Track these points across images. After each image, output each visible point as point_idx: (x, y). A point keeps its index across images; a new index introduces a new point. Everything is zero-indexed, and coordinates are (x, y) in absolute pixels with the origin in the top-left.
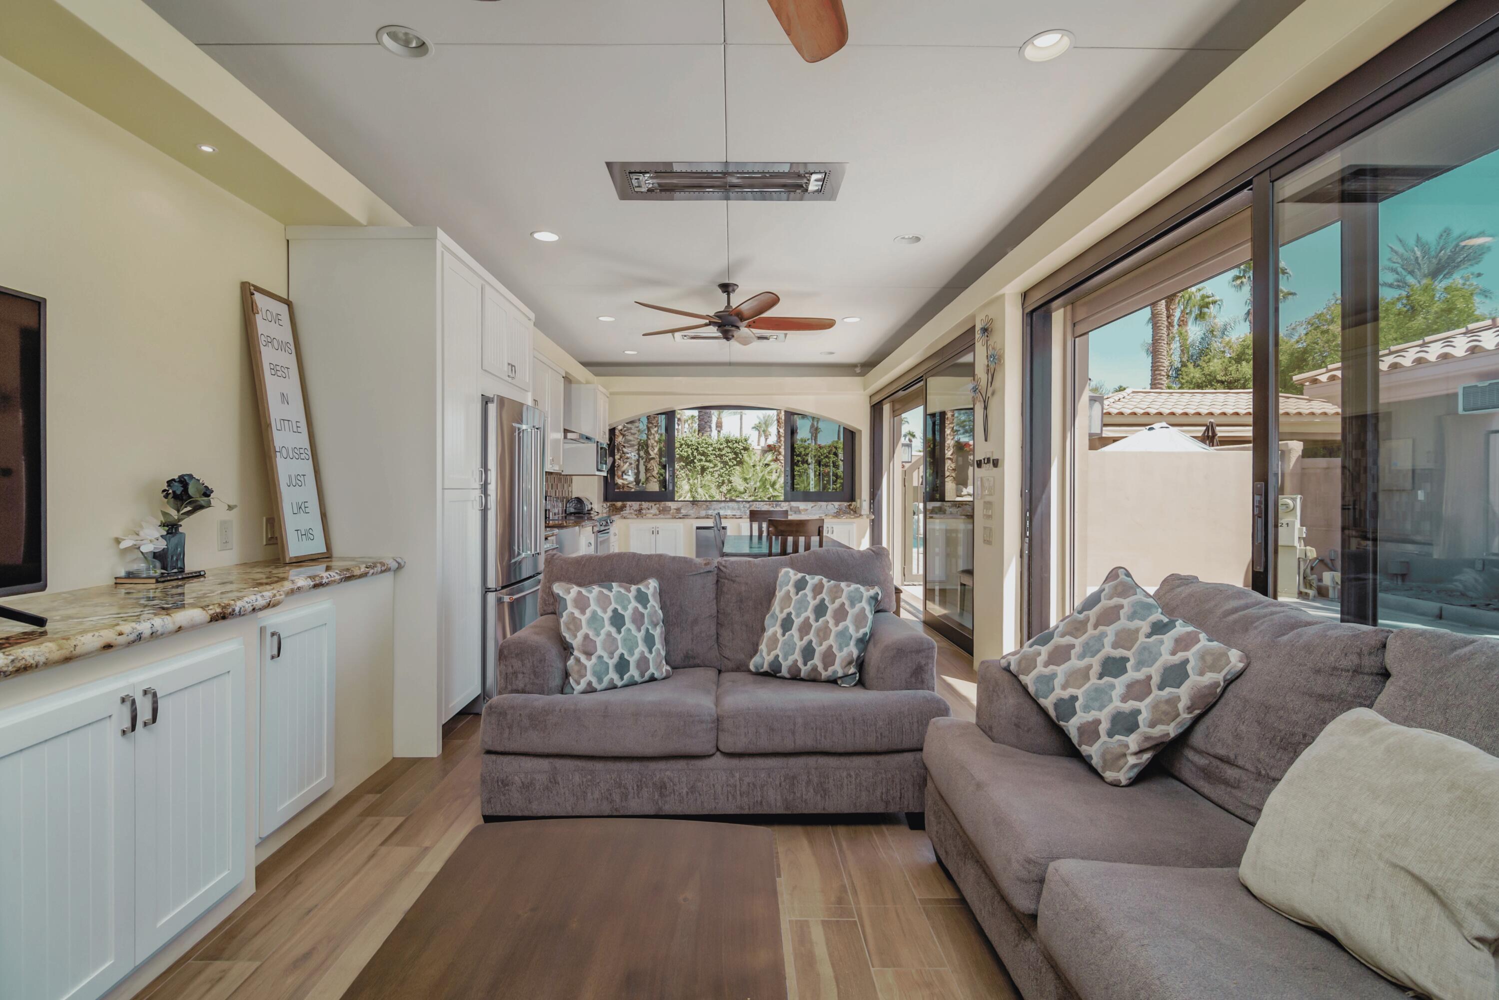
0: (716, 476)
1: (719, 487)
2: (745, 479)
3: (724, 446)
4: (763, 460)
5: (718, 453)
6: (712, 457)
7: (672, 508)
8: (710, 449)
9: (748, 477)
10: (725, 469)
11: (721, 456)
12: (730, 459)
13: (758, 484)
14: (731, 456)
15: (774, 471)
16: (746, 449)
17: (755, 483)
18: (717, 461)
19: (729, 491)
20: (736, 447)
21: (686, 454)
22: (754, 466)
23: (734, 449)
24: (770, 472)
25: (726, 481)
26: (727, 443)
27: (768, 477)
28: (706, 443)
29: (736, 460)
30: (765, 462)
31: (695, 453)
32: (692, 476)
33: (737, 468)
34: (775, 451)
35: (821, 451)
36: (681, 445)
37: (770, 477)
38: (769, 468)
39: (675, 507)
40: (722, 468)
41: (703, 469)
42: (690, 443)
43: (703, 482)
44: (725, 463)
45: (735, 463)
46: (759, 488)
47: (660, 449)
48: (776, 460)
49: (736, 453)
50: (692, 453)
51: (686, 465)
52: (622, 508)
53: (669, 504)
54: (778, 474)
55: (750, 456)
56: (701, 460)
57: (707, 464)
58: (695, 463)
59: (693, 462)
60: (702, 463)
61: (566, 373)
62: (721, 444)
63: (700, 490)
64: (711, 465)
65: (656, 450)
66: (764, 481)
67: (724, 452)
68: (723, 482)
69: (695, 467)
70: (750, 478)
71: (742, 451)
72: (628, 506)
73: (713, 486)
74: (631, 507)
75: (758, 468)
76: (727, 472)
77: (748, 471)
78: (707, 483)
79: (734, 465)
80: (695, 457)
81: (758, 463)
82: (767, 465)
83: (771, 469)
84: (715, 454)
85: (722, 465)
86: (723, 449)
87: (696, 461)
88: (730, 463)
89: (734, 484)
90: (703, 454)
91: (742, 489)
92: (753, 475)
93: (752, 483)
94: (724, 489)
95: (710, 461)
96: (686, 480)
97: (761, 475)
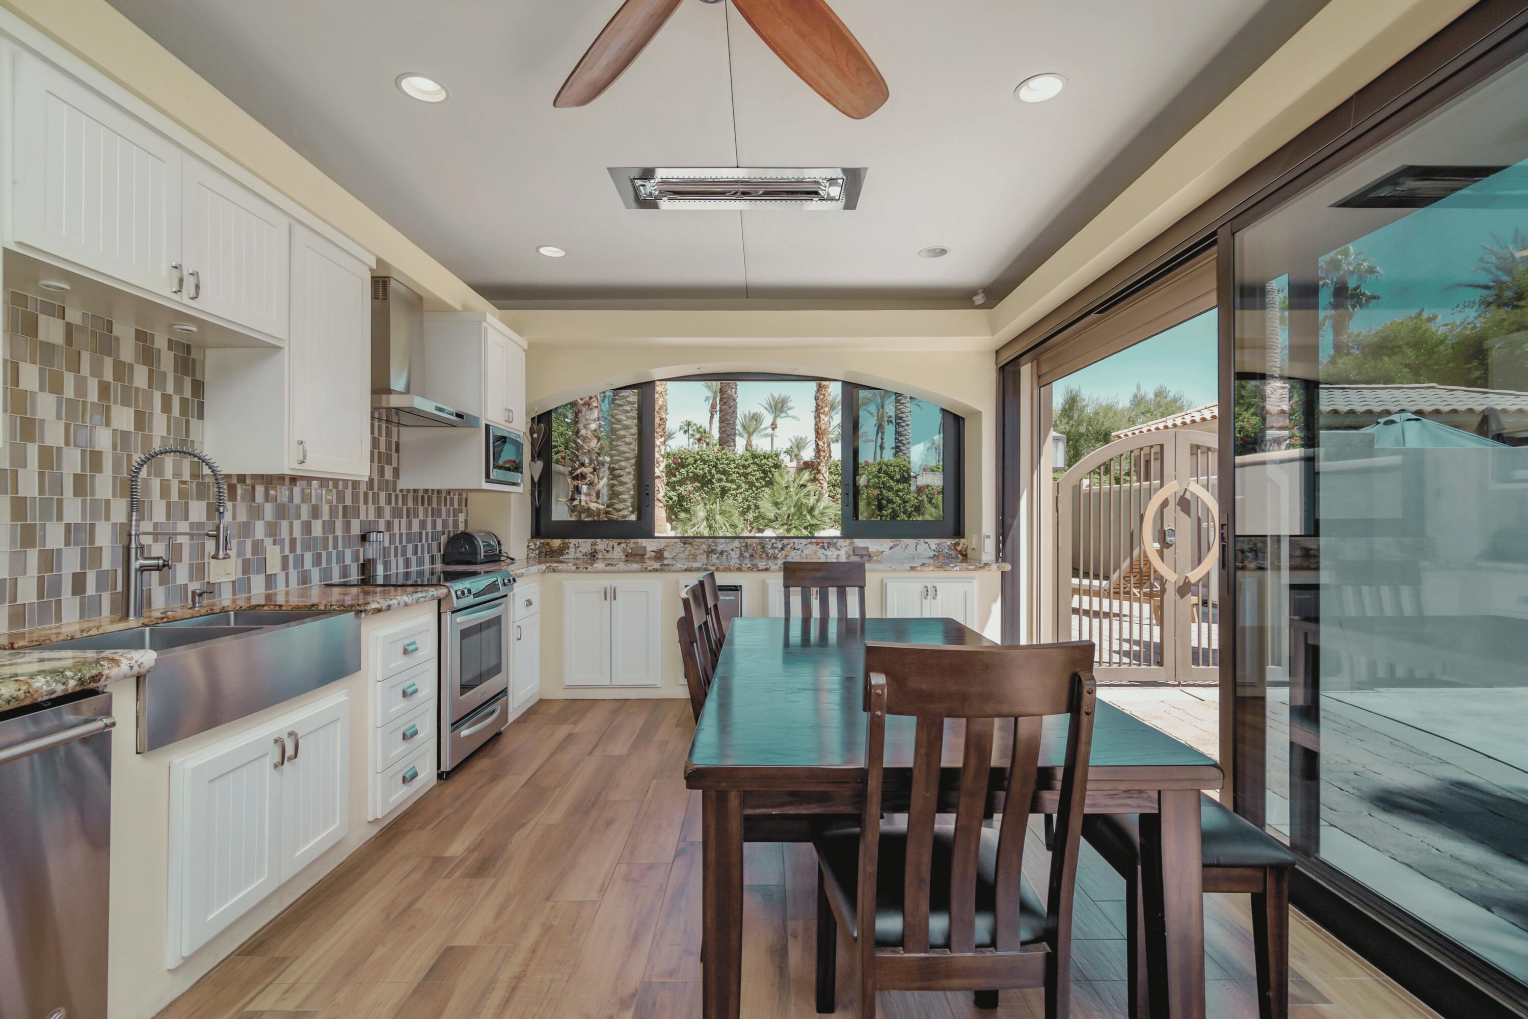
0: (740, 500)
1: (743, 513)
2: (776, 504)
3: (750, 462)
4: (797, 480)
5: (742, 471)
6: (734, 476)
7: (648, 549)
8: (732, 466)
9: (779, 501)
10: (750, 491)
11: (746, 475)
12: (757, 479)
13: (793, 510)
14: (759, 474)
15: (812, 493)
16: (776, 466)
17: (789, 509)
18: (741, 481)
19: (756, 519)
20: (765, 464)
21: (701, 472)
22: (786, 488)
23: (762, 466)
24: (807, 495)
25: (753, 506)
26: (753, 458)
27: (804, 501)
28: (727, 459)
29: (764, 480)
30: (801, 483)
31: (713, 471)
32: (709, 500)
33: (767, 489)
34: (813, 469)
35: (869, 469)
36: (696, 461)
37: (807, 501)
38: (805, 490)
39: (654, 549)
40: (747, 490)
41: (724, 491)
42: (707, 458)
43: (723, 508)
44: (751, 484)
45: (763, 483)
46: (794, 515)
47: (668, 466)
48: (814, 480)
49: (764, 472)
50: (710, 472)
51: (702, 486)
52: (561, 551)
53: (644, 542)
54: (817, 497)
55: (781, 475)
56: (720, 480)
57: (728, 485)
58: (713, 483)
59: (710, 481)
60: (722, 484)
61: (380, 262)
62: (746, 460)
63: (718, 517)
64: (734, 486)
65: (663, 465)
66: (799, 506)
67: (749, 470)
68: (749, 508)
69: (713, 489)
70: (782, 503)
71: (773, 470)
72: (572, 545)
73: (736, 513)
74: (576, 547)
75: (792, 489)
76: (753, 495)
77: (780, 494)
78: (728, 509)
79: (763, 487)
80: (713, 476)
81: (791, 484)
82: (803, 486)
83: (808, 491)
84: (738, 473)
85: (747, 487)
86: (749, 465)
87: (714, 481)
88: (758, 484)
89: (762, 510)
90: (724, 472)
91: (771, 516)
92: (786, 498)
93: (785, 509)
94: (750, 516)
95: (732, 481)
96: (702, 505)
97: (795, 498)
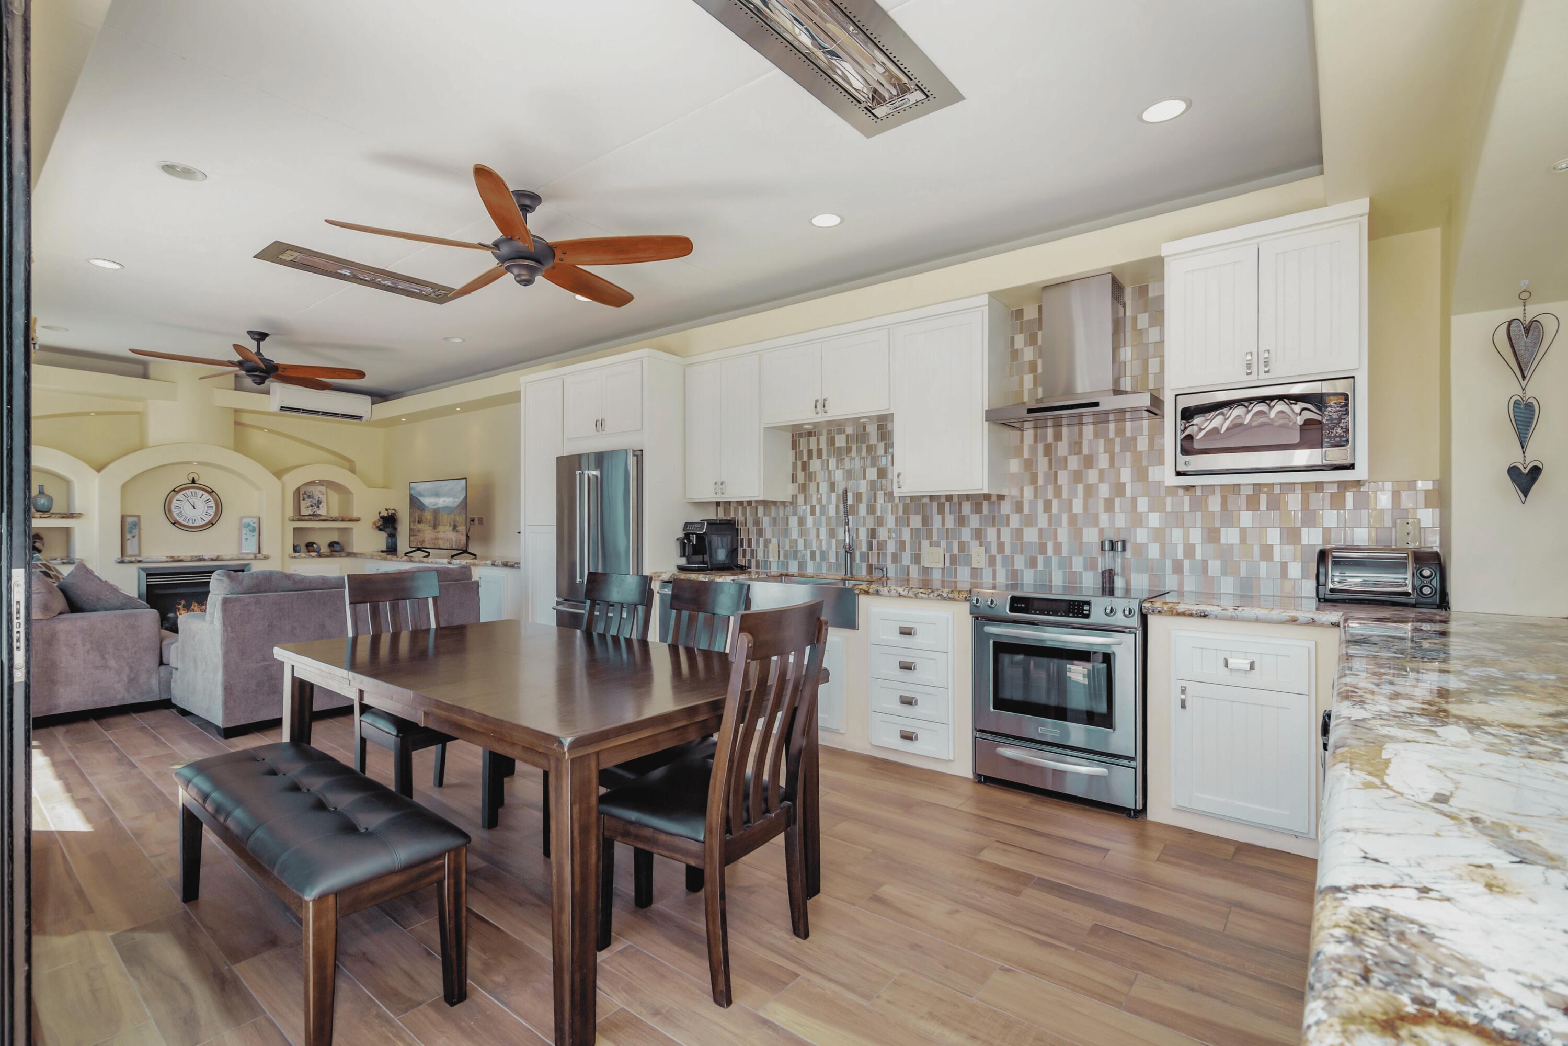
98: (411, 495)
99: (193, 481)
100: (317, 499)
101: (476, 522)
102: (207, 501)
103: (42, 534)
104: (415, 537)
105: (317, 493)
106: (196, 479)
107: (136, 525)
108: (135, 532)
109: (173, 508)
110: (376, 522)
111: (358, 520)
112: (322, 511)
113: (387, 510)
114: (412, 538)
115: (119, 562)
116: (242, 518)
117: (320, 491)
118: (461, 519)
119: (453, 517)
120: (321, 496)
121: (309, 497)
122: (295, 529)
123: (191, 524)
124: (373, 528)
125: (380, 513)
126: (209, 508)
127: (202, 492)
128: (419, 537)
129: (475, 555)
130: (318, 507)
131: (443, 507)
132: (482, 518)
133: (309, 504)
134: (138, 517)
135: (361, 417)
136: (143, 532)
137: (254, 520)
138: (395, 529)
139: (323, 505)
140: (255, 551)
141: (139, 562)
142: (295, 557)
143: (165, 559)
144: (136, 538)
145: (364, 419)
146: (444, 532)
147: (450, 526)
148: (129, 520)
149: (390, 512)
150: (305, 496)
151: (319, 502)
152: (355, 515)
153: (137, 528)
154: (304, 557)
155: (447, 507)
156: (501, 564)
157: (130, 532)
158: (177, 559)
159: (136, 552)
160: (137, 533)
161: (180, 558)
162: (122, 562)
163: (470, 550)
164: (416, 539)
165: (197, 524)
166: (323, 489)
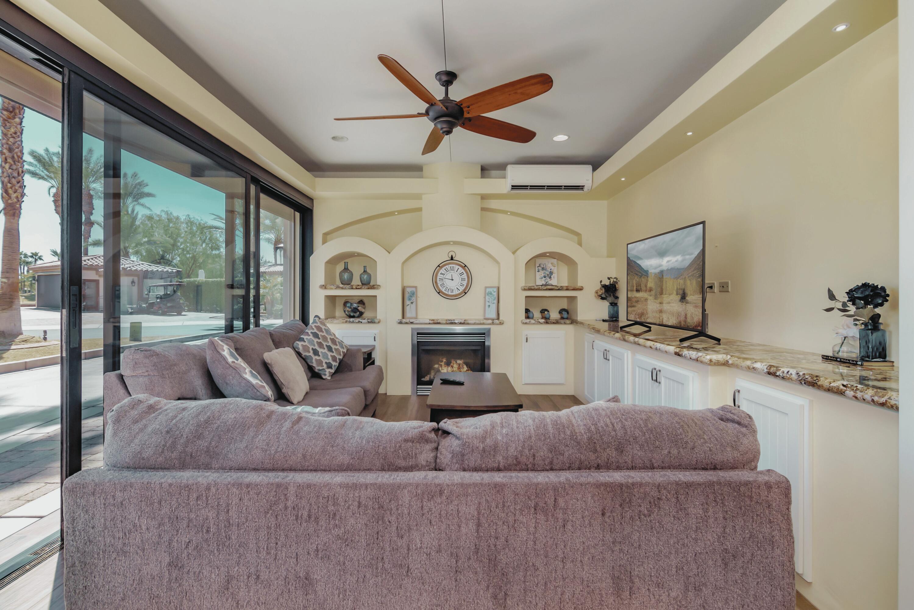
98: (628, 258)
99: (452, 259)
100: (549, 270)
101: (716, 289)
102: (461, 274)
103: (365, 300)
104: (633, 309)
105: (550, 265)
106: (454, 256)
107: (413, 294)
108: (413, 299)
109: (438, 280)
110: (598, 290)
111: (581, 289)
112: (554, 282)
113: (609, 279)
114: (629, 309)
115: (399, 323)
116: (486, 288)
117: (552, 264)
118: (692, 286)
119: (682, 282)
120: (552, 268)
121: (543, 269)
122: (527, 297)
123: (450, 293)
124: (595, 296)
125: (601, 282)
126: (463, 280)
127: (458, 267)
128: (639, 308)
129: (718, 340)
130: (550, 278)
131: (668, 270)
132: (727, 283)
133: (543, 275)
134: (416, 287)
135: (583, 186)
136: (419, 299)
137: (495, 290)
138: (617, 298)
139: (554, 276)
140: (494, 316)
141: (412, 323)
142: (526, 323)
143: (428, 321)
144: (414, 304)
145: (585, 189)
146: (669, 303)
147: (677, 294)
148: (408, 290)
149: (612, 280)
150: (540, 268)
151: (551, 273)
152: (579, 284)
153: (415, 296)
154: (534, 324)
155: (672, 269)
156: (794, 376)
157: (410, 299)
158: (436, 321)
159: (414, 315)
160: (415, 300)
161: (438, 321)
162: (401, 323)
163: (710, 332)
164: (634, 311)
165: (454, 293)
166: (555, 261)
